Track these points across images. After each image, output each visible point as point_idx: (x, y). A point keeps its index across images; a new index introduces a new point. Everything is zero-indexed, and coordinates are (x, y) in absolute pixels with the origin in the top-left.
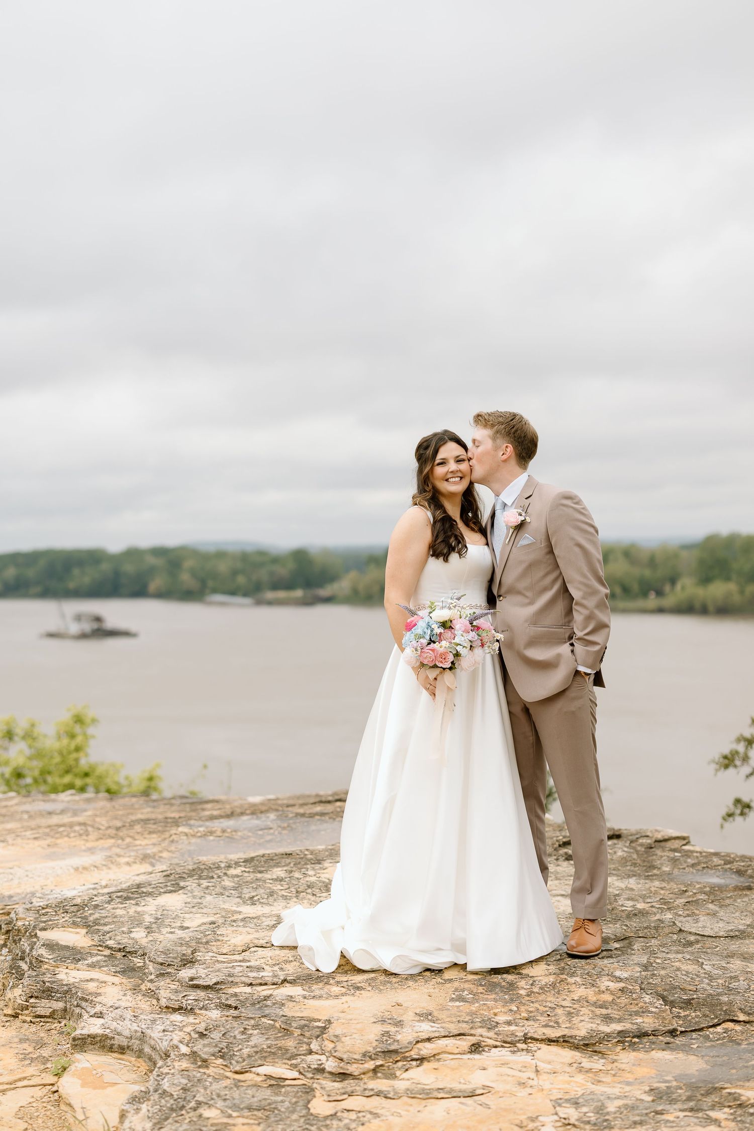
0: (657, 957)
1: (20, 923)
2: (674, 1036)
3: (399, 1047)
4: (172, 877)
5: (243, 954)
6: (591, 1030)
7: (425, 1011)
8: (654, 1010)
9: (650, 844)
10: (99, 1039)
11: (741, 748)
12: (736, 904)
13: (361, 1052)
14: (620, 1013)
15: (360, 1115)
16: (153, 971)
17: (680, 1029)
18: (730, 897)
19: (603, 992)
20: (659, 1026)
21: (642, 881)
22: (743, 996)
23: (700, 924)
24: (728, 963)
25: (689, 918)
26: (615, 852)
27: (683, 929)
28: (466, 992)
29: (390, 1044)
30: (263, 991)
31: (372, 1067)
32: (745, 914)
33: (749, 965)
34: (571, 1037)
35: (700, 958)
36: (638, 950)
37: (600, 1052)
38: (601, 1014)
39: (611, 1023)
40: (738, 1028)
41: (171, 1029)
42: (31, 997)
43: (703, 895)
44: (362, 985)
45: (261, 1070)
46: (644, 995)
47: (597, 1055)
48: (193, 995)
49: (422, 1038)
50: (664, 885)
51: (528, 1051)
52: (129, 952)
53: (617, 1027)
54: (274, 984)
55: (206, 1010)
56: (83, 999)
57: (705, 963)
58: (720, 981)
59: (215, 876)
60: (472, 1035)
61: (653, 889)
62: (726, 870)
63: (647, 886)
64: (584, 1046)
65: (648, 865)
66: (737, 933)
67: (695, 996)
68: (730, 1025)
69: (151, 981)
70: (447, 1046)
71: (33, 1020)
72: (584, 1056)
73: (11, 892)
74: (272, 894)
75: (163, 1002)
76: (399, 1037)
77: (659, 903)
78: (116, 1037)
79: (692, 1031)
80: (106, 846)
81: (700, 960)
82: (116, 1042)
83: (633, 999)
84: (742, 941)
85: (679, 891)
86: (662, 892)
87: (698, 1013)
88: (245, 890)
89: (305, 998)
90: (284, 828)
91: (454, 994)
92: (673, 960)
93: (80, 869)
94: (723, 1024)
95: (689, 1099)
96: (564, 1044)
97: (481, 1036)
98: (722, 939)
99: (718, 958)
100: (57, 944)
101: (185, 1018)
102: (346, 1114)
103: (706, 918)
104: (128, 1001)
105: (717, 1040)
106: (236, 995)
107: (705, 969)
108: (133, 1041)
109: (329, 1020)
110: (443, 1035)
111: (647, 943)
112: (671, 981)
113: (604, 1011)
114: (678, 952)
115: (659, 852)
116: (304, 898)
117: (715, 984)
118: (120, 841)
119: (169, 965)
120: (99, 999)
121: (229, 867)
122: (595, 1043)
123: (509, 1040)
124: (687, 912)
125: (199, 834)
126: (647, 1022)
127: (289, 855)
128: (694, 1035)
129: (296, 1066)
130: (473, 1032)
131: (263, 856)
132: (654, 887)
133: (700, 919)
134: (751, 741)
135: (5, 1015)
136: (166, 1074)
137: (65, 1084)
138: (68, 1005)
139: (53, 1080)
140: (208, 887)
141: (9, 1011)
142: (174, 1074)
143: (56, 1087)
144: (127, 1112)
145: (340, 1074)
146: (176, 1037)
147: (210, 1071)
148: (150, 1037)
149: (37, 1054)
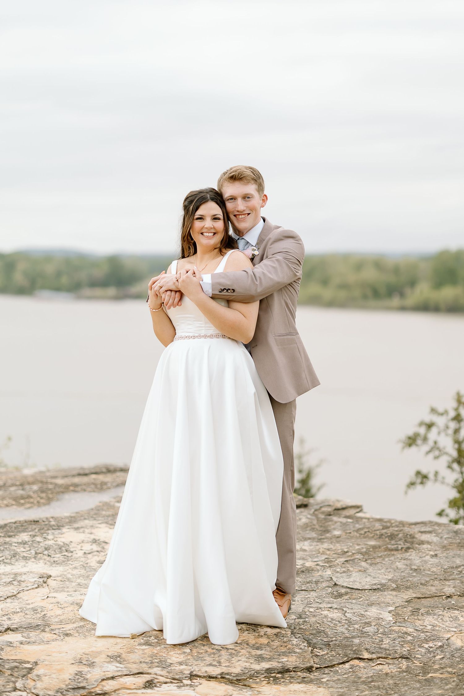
0: (310, 607)
2: (310, 671)
3: (87, 684)
6: (245, 668)
7: (116, 654)
8: (298, 651)
9: (330, 512)
11: (422, 430)
12: (384, 562)
13: (55, 689)
14: (271, 654)
17: (315, 666)
18: (381, 557)
19: (262, 636)
20: (299, 664)
21: (315, 543)
22: (372, 638)
23: (351, 580)
24: (366, 611)
25: (344, 574)
27: (337, 583)
28: (153, 638)
29: (79, 682)
32: (389, 570)
33: (382, 612)
34: (228, 674)
35: (346, 607)
36: (298, 601)
37: (249, 686)
38: (256, 655)
39: (262, 662)
40: (362, 664)
43: (360, 555)
44: (72, 632)
46: (293, 638)
47: (246, 689)
49: (107, 676)
51: (191, 686)
53: (266, 665)
57: (347, 612)
58: (356, 626)
60: (148, 674)
61: (321, 550)
63: (318, 547)
64: (237, 681)
65: (324, 529)
66: (379, 586)
67: (334, 639)
68: (356, 662)
70: (126, 683)
72: (235, 689)
76: (88, 676)
77: (324, 562)
79: (325, 667)
81: (345, 609)
83: (284, 642)
84: (382, 593)
85: (342, 552)
86: (328, 552)
87: (333, 653)
89: (21, 643)
91: (142, 639)
92: (323, 609)
94: (351, 661)
96: (221, 680)
97: (156, 674)
98: (366, 591)
99: (359, 607)
103: (357, 574)
105: (343, 675)
107: (346, 617)
109: (37, 662)
110: (125, 674)
111: (307, 595)
112: (318, 627)
113: (259, 652)
114: (329, 603)
115: (335, 518)
117: (352, 629)
122: (246, 679)
123: (177, 677)
124: (344, 569)
126: (290, 661)
127: (36, 521)
128: (327, 671)
130: (150, 671)
131: (15, 523)
132: (323, 548)
133: (353, 575)
134: (430, 426)
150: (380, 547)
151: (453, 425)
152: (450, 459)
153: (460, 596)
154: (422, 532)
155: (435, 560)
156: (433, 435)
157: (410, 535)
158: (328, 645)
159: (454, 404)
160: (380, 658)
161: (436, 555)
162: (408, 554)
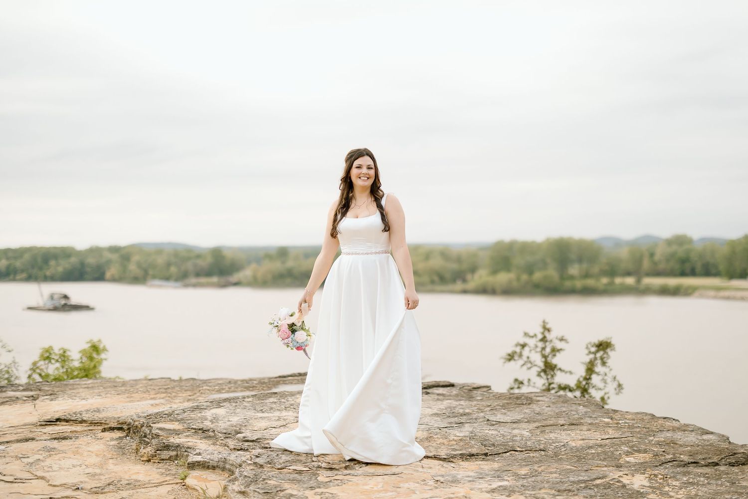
0: (477, 429)
1: (137, 423)
2: (487, 456)
4: (214, 403)
5: (265, 431)
6: (447, 454)
8: (476, 447)
9: (470, 389)
10: (202, 463)
11: (518, 349)
12: (516, 410)
13: (337, 460)
14: (460, 448)
15: (343, 481)
16: (222, 436)
17: (489, 454)
18: (513, 407)
20: (479, 452)
21: (467, 402)
22: (519, 442)
23: (498, 418)
24: (512, 431)
25: (492, 415)
26: (452, 392)
27: (489, 419)
31: (344, 466)
32: (520, 414)
33: (522, 432)
34: (437, 456)
35: (498, 429)
36: (467, 427)
37: (452, 462)
39: (456, 451)
40: (517, 453)
41: (239, 456)
42: (158, 450)
43: (499, 407)
45: (290, 468)
46: (471, 442)
47: (450, 463)
48: (246, 444)
50: (479, 403)
52: (205, 430)
53: (459, 453)
55: (254, 449)
56: (188, 448)
57: (500, 431)
58: (509, 437)
59: (238, 402)
63: (470, 404)
64: (444, 459)
65: (470, 397)
66: (516, 421)
68: (513, 452)
69: (222, 440)
71: (160, 462)
72: (444, 463)
73: (118, 416)
74: (272, 408)
75: (232, 447)
77: (477, 410)
78: (211, 461)
79: (495, 454)
80: (162, 397)
82: (211, 464)
83: (466, 443)
84: (518, 424)
86: (478, 406)
87: (498, 448)
88: (257, 407)
92: (485, 430)
93: (154, 405)
94: (510, 452)
96: (434, 458)
98: (509, 423)
99: (507, 430)
100: (164, 429)
101: (244, 453)
102: (336, 481)
103: (501, 415)
104: (211, 448)
105: (507, 458)
107: (500, 433)
108: (220, 463)
112: (484, 437)
113: (452, 447)
114: (487, 427)
115: (475, 392)
116: (289, 410)
117: (505, 438)
118: (169, 395)
119: (229, 434)
120: (196, 447)
121: (244, 398)
122: (449, 458)
124: (491, 413)
125: (216, 390)
126: (474, 451)
127: (276, 393)
128: (496, 456)
129: (307, 466)
132: (473, 404)
134: (523, 346)
135: (142, 461)
136: (243, 471)
137: (189, 481)
138: (179, 453)
139: (182, 481)
140: (236, 406)
141: (145, 459)
142: (248, 471)
143: (183, 484)
144: (228, 485)
145: (329, 468)
146: (244, 459)
147: (265, 469)
148: (230, 460)
149: (168, 473)
150: (511, 403)
151: (540, 345)
152: (539, 370)
153: (569, 425)
154: (537, 396)
155: (548, 408)
156: (526, 353)
157: (529, 398)
158: (493, 445)
159: (541, 330)
160: (527, 450)
161: (549, 406)
162: (531, 406)
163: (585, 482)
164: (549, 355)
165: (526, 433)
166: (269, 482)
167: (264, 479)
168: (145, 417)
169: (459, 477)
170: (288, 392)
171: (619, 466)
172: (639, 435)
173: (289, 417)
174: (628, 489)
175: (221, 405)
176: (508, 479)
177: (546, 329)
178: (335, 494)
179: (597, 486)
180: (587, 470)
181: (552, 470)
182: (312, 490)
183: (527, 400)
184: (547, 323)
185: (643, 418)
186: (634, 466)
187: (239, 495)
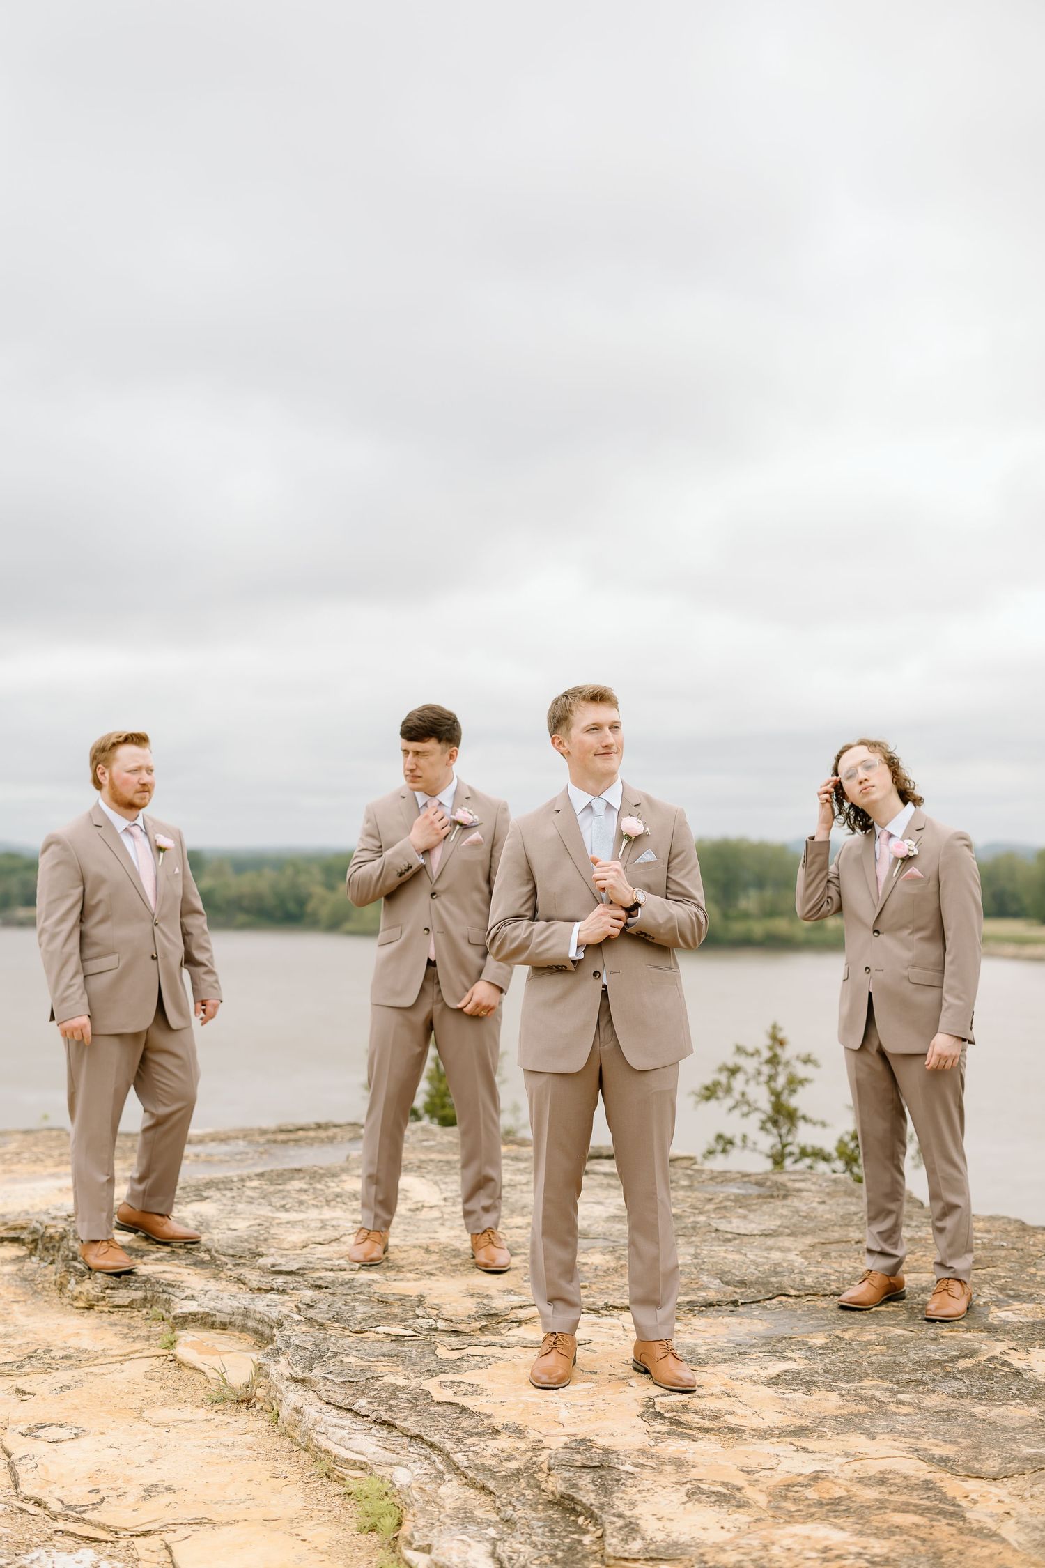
0: (703, 1250)
1: (51, 1231)
2: (736, 1306)
3: (496, 1312)
4: (188, 1189)
5: (305, 1249)
8: (713, 1286)
10: (200, 1316)
11: (723, 1078)
12: (763, 1209)
15: (485, 1358)
16: (227, 1260)
17: (740, 1301)
18: (756, 1204)
20: (721, 1298)
23: (734, 1225)
24: (769, 1254)
25: (722, 1220)
27: (719, 1228)
29: (487, 1311)
30: (347, 1276)
31: (479, 1326)
32: (773, 1217)
33: (787, 1255)
35: (742, 1250)
40: (791, 1300)
41: (273, 1304)
42: (107, 1288)
43: (730, 1202)
44: (434, 1272)
45: (378, 1329)
46: (702, 1276)
48: (280, 1280)
50: (689, 1194)
54: (352, 1270)
55: (297, 1290)
56: (169, 1285)
57: (748, 1254)
58: (766, 1266)
59: (235, 1188)
61: (680, 1197)
62: (745, 1182)
66: (771, 1232)
67: (746, 1278)
68: (784, 1298)
69: (230, 1269)
71: (111, 1310)
73: (2, 1211)
75: (255, 1284)
76: (494, 1305)
78: (218, 1314)
79: (751, 1303)
81: (742, 1252)
82: (218, 1319)
84: (776, 1238)
85: (705, 1199)
86: (689, 1200)
87: (753, 1290)
88: (273, 1200)
90: (261, 1153)
92: (718, 1252)
94: (776, 1298)
95: (764, 1344)
98: (757, 1237)
99: (759, 1251)
101: (280, 1297)
102: (471, 1358)
103: (738, 1220)
104: (213, 1285)
105: (774, 1310)
106: (321, 1278)
107: (749, 1259)
108: (235, 1317)
112: (722, 1267)
114: (720, 1246)
116: (335, 1207)
117: (762, 1269)
119: (240, 1257)
120: (185, 1285)
121: (243, 1180)
123: (593, 1307)
124: (719, 1216)
126: (712, 1296)
127: (299, 1170)
128: (753, 1306)
129: (410, 1326)
131: (272, 1171)
133: (733, 1221)
134: (733, 1071)
135: (77, 1308)
136: (290, 1336)
137: (182, 1352)
138: (149, 1294)
139: (165, 1352)
140: (233, 1197)
141: (82, 1304)
142: (299, 1334)
143: (170, 1358)
144: (265, 1365)
145: (453, 1331)
146: (285, 1311)
147: (330, 1332)
148: (255, 1312)
149: (135, 1334)
150: (750, 1195)
151: (766, 1070)
152: (763, 1117)
154: (794, 1181)
155: (825, 1207)
156: (738, 1083)
158: (743, 1283)
159: (768, 1042)
160: (808, 1294)
162: (788, 1202)
163: (939, 1363)
164: (783, 1089)
165: (799, 1261)
166: (346, 1359)
167: (335, 1355)
168: (66, 1220)
169: (702, 1350)
170: (321, 1168)
171: (992, 1330)
172: (1007, 1265)
173: (341, 1222)
174: (1026, 1380)
175: (205, 1194)
176: (793, 1355)
177: (777, 1041)
178: (478, 1385)
179: (966, 1372)
180: (936, 1339)
181: (870, 1337)
182: (432, 1376)
183: (778, 1189)
184: (781, 1029)
185: (1006, 1229)
186: (1020, 1329)
187: (294, 1385)
